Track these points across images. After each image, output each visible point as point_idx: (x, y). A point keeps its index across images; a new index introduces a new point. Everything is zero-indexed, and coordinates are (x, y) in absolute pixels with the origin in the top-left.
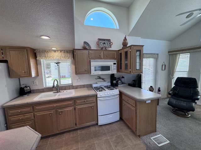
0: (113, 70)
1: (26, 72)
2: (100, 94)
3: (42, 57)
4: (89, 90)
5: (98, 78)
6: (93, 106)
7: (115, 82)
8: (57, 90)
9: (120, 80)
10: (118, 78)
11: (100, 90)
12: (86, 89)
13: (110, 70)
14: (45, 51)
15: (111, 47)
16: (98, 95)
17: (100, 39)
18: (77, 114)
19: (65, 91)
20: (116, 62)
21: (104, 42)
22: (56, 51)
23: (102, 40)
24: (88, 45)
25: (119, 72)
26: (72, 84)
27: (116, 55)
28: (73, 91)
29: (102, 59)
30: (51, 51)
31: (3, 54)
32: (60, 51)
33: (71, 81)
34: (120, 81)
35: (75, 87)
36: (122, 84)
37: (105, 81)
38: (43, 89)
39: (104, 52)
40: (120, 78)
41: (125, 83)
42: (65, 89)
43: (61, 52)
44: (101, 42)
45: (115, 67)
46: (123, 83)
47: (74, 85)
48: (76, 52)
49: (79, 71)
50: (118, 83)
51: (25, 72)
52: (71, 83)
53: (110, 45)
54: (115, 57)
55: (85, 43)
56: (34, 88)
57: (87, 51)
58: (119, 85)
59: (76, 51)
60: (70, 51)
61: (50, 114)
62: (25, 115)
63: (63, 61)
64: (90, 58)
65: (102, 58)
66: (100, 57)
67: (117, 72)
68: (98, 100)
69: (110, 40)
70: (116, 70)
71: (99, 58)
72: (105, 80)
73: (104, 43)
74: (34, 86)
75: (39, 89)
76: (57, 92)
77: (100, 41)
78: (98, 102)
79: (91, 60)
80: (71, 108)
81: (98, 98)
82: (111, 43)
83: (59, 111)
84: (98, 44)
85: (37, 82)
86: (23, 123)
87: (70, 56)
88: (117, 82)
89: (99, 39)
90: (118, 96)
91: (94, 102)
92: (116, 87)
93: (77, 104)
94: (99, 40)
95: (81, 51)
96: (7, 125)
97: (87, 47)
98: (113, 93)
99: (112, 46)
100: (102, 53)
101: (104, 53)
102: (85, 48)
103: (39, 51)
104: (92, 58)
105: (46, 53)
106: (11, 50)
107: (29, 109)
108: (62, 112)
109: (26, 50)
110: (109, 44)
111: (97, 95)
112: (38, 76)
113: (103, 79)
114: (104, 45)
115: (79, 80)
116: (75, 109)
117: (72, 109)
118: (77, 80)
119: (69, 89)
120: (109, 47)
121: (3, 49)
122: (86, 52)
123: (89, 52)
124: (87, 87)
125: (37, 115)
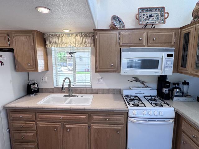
0: (166, 67)
1: (32, 64)
2: (133, 111)
3: (53, 44)
4: (115, 99)
5: (134, 81)
6: (119, 130)
7: (167, 92)
8: (69, 92)
9: (180, 89)
10: (174, 84)
11: (136, 102)
12: (111, 96)
13: (157, 68)
14: (56, 36)
15: (164, 22)
16: (129, 113)
17: (142, 9)
18: (92, 136)
19: (80, 95)
20: (173, 53)
21: (150, 13)
22: (71, 35)
23: (147, 9)
24: (120, 22)
25: (178, 72)
26: (91, 86)
27: (175, 37)
28: (90, 96)
29: (144, 46)
30: (63, 34)
31: (9, 41)
32: (75, 35)
33: (90, 81)
34: (178, 90)
35: (94, 91)
36: (182, 96)
37: (146, 87)
38: (53, 89)
39: (150, 31)
40: (178, 84)
41: (189, 96)
42: (81, 93)
43: (77, 35)
44: (144, 15)
45: (169, 63)
46: (184, 95)
47: (93, 88)
48: (98, 35)
49: (101, 68)
50: (172, 93)
51: (30, 65)
52: (90, 83)
53: (162, 18)
54: (171, 43)
55: (115, 18)
56: (42, 86)
57: (117, 32)
58: (175, 99)
59: (98, 32)
60: (89, 33)
61: (55, 127)
62: (27, 122)
63: (79, 49)
64: (121, 44)
65: (144, 44)
66: (140, 42)
67: (174, 72)
68: (129, 121)
69: (163, 8)
70: (172, 69)
71: (139, 44)
72: (147, 84)
73: (151, 16)
74: (43, 83)
75: (48, 88)
76: (69, 96)
77: (143, 13)
78: (130, 125)
79: (122, 48)
80: (83, 126)
81: (129, 118)
82: (166, 15)
83: (67, 126)
84: (138, 18)
85: (46, 78)
86: (25, 132)
87: (89, 42)
88: (172, 91)
89: (140, 9)
90: (172, 121)
91: (122, 124)
92: (167, 101)
93: (93, 121)
94: (140, 11)
95: (107, 32)
96: (9, 131)
97: (118, 26)
98: (162, 113)
99: (166, 20)
100: (145, 35)
101: (149, 34)
102: (113, 28)
103: (48, 35)
104: (124, 45)
105: (57, 38)
106: (17, 36)
107: (31, 115)
108: (70, 128)
109: (31, 35)
110: (162, 16)
111: (127, 113)
112: (48, 70)
113: (143, 83)
114: (151, 19)
115: (101, 80)
116: (89, 128)
117: (85, 128)
118: (99, 80)
119: (86, 93)
120: (160, 23)
121: (9, 34)
122: (115, 33)
123: (120, 33)
124: (114, 94)
125: (40, 125)
